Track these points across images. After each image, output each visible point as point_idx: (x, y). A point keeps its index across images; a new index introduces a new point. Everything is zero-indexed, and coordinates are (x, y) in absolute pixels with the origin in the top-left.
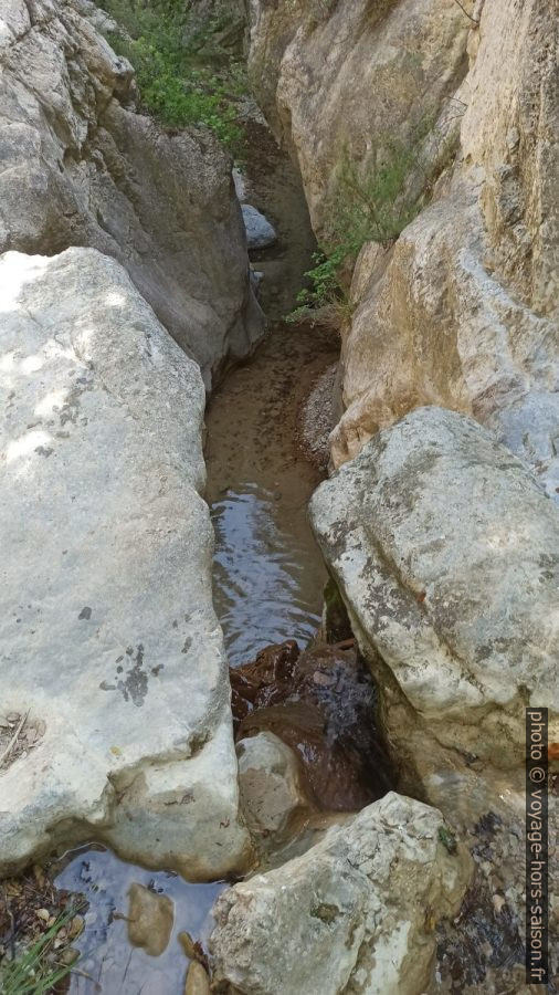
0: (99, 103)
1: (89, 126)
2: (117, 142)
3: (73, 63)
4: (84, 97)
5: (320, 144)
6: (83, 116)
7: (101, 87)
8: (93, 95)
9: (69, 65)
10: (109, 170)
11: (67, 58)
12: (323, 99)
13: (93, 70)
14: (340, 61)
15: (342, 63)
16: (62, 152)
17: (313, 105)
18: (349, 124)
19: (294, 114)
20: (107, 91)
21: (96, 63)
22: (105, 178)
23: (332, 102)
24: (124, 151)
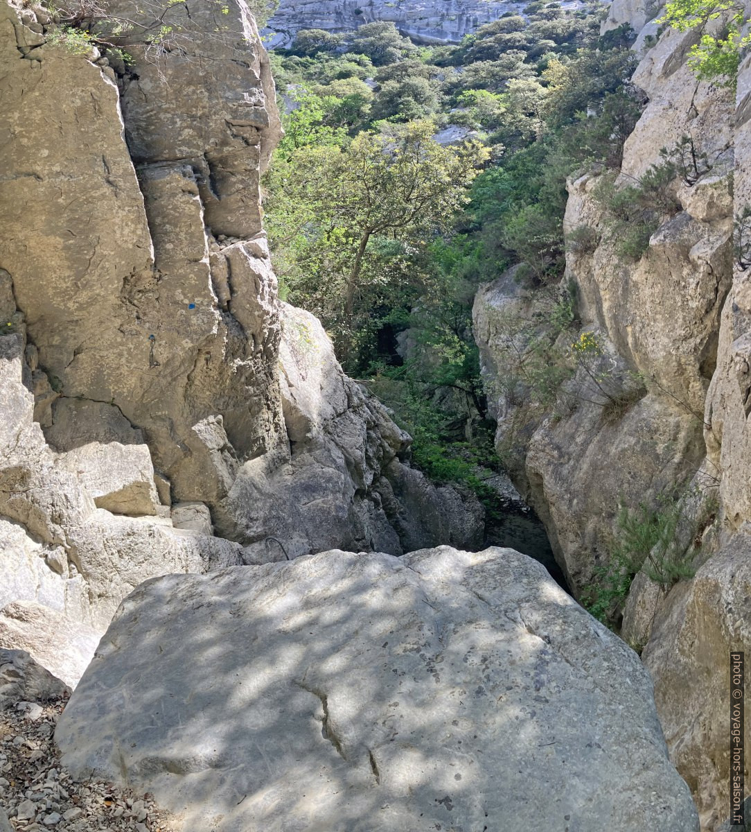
0: (385, 460)
1: (375, 475)
2: (394, 488)
3: (371, 432)
4: (375, 454)
5: (575, 501)
6: (371, 467)
7: (388, 449)
8: (382, 453)
9: (368, 433)
10: (383, 508)
11: (368, 429)
12: (574, 468)
13: (384, 437)
14: (586, 443)
15: (588, 444)
16: (354, 491)
17: (565, 472)
18: (601, 488)
19: (547, 478)
20: (392, 451)
21: (388, 433)
22: (380, 514)
23: (583, 471)
24: (398, 495)
